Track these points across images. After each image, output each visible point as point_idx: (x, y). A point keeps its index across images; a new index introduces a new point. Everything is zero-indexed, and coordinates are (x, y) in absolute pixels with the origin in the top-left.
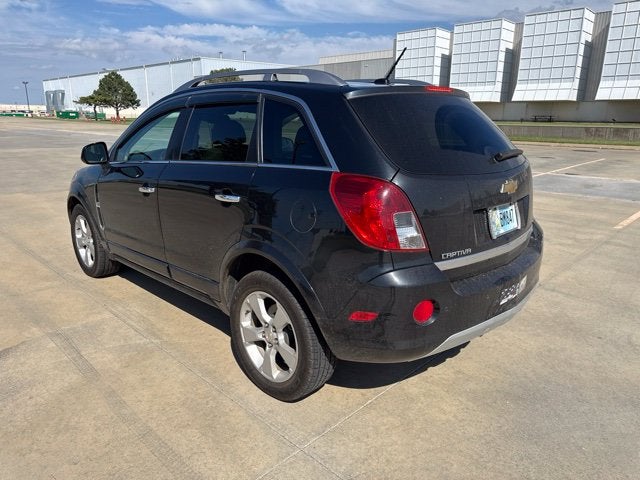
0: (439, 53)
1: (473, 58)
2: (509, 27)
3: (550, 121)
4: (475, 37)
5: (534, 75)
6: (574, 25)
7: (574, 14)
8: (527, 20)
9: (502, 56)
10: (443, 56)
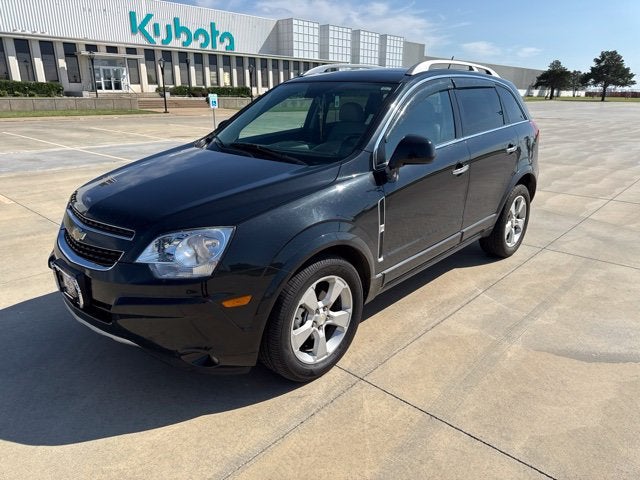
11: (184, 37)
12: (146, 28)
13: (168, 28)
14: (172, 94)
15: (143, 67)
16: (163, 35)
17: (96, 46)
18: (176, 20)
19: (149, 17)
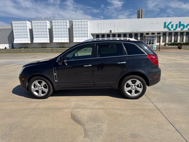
0: (28, 28)
1: (40, 30)
2: (48, 22)
3: (64, 47)
4: (39, 24)
5: (57, 36)
6: (65, 24)
7: (65, 21)
8: (53, 21)
9: (48, 30)
10: (30, 29)
11: (182, 27)
12: (169, 26)
13: (176, 25)
14: (168, 45)
15: (162, 38)
16: (174, 27)
17: (149, 33)
18: (180, 22)
19: (170, 23)
